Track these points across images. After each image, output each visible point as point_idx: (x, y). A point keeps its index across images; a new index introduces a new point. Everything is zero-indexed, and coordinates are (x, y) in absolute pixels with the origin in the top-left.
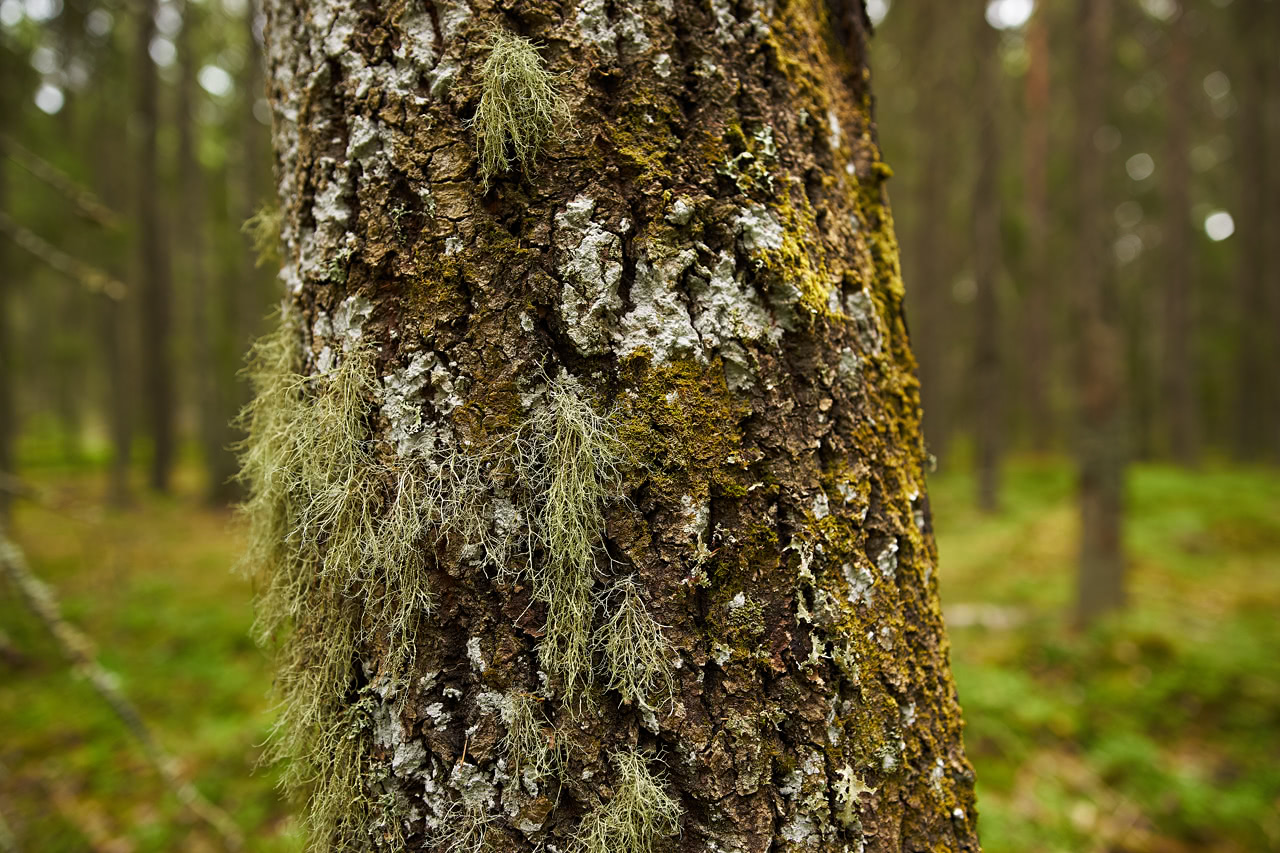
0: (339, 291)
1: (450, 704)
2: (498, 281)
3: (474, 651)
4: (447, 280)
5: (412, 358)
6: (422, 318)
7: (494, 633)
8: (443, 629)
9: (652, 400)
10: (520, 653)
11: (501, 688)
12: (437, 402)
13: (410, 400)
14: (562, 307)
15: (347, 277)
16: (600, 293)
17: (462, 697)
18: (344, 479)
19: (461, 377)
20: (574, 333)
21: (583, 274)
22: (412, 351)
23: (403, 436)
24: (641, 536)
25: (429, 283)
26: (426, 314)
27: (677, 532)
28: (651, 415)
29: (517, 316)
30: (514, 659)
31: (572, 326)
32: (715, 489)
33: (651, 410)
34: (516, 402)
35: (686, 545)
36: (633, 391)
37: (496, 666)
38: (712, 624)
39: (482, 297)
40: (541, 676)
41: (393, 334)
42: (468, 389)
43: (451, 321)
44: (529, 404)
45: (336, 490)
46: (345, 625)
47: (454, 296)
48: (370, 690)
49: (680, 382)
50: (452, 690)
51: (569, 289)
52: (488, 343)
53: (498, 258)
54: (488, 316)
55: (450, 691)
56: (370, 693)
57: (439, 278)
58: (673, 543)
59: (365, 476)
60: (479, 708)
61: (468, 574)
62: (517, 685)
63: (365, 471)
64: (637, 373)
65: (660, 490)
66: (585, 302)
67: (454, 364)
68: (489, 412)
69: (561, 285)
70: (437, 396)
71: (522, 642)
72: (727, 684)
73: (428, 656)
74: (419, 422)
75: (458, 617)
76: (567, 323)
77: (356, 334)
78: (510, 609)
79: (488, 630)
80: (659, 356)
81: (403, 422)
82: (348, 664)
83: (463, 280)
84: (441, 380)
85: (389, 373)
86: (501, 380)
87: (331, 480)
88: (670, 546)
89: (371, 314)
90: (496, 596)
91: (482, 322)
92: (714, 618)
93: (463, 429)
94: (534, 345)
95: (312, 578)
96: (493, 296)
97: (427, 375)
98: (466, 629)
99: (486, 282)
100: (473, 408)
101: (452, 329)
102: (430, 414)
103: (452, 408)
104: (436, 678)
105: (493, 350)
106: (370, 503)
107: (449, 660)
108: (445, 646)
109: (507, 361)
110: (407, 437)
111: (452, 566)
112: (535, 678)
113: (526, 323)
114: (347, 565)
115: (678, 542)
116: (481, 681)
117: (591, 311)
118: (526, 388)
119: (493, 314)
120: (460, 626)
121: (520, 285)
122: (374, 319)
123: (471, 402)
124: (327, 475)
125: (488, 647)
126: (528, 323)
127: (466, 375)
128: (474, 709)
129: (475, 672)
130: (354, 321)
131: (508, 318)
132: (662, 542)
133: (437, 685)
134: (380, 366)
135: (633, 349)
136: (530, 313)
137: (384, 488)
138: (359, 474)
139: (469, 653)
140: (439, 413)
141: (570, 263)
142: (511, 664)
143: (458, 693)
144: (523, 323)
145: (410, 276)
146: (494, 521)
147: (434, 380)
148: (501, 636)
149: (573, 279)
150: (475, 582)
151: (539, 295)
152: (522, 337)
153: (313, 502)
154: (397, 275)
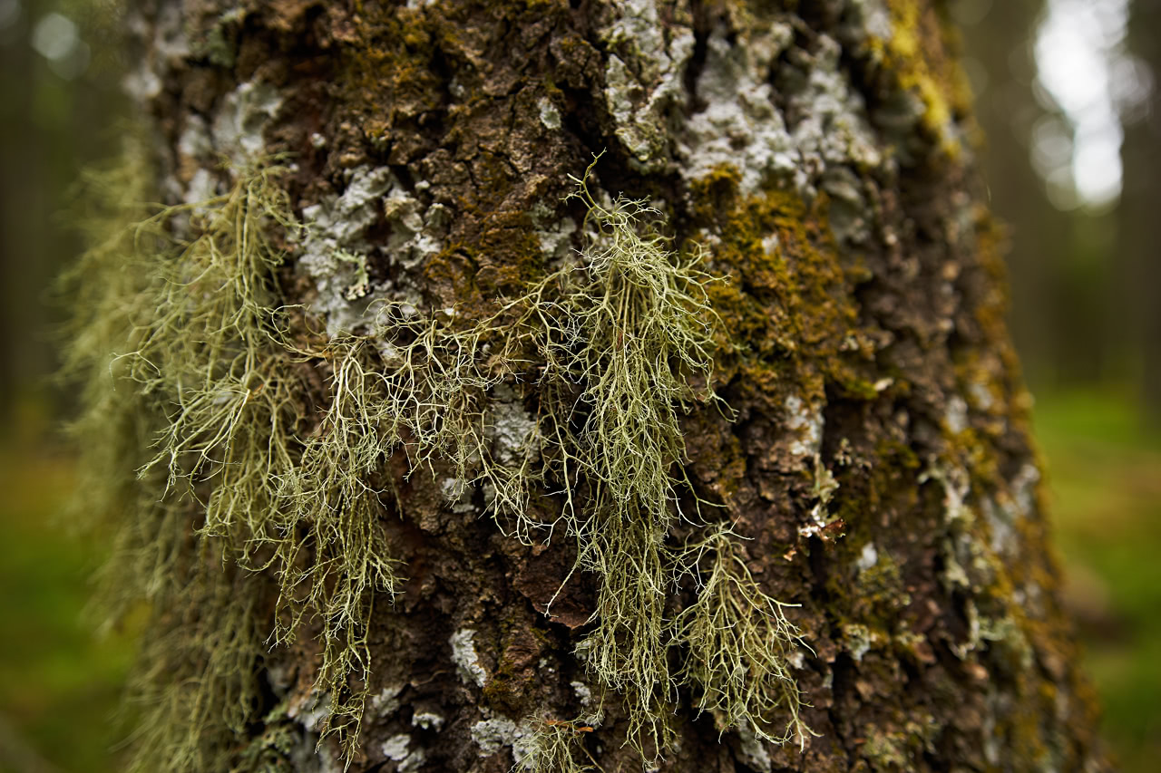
0: (224, 78)
1: (421, 738)
2: (498, 50)
3: (465, 651)
4: (412, 50)
5: (351, 177)
6: (369, 112)
7: (497, 622)
8: (409, 616)
9: (743, 246)
10: (544, 655)
11: (514, 712)
12: (393, 250)
13: (349, 244)
14: (606, 91)
15: (237, 53)
16: (663, 74)
17: (444, 726)
18: (239, 374)
19: (436, 205)
20: (625, 134)
21: (637, 44)
22: (352, 165)
23: (337, 303)
24: (730, 461)
25: (380, 54)
26: (376, 106)
27: (782, 453)
28: (742, 271)
29: (534, 105)
30: (533, 664)
31: (622, 124)
32: (832, 387)
33: (742, 262)
34: (532, 245)
35: (798, 474)
36: (713, 232)
37: (504, 677)
38: (837, 596)
39: (471, 76)
40: (578, 689)
41: (318, 140)
42: (448, 226)
43: (418, 115)
44: (552, 249)
45: (223, 391)
46: (241, 612)
47: (424, 75)
48: (285, 715)
49: (779, 221)
50: (427, 716)
51: (617, 65)
52: (482, 149)
53: (499, 13)
54: (483, 106)
55: (426, 717)
56: (285, 721)
57: (398, 46)
58: (778, 471)
59: (273, 368)
60: (477, 745)
61: (452, 526)
62: (539, 705)
63: (273, 361)
64: (717, 206)
65: (759, 388)
66: (640, 88)
67: (424, 184)
68: (486, 263)
69: (605, 59)
70: (394, 240)
71: (546, 636)
72: (863, 687)
73: (385, 661)
74: (364, 280)
75: (434, 596)
76: (614, 118)
77: (254, 144)
78: (526, 583)
79: (487, 617)
80: (750, 180)
81: (336, 280)
82: (246, 674)
83: (438, 50)
84: (403, 211)
85: (311, 202)
86: (506, 208)
87: (217, 375)
88: (773, 475)
89: (279, 112)
90: (501, 562)
91: (472, 116)
92: (841, 585)
93: (443, 290)
94: (561, 153)
95: (183, 535)
96: (490, 75)
97: (378, 205)
98: (450, 616)
99: (477, 52)
100: (458, 256)
101: (419, 129)
102: (383, 270)
103: (421, 256)
104: (399, 696)
105: (493, 161)
106: (282, 413)
107: (419, 667)
108: (414, 644)
109: (517, 178)
110: (344, 305)
111: (425, 514)
112: (566, 692)
113: (548, 114)
114: (246, 516)
115: (785, 470)
116: (477, 701)
117: (652, 100)
118: (548, 223)
119: (491, 104)
120: (438, 611)
121: (537, 55)
122: (285, 118)
123: (453, 246)
124: (210, 367)
125: (487, 645)
126: (551, 117)
127: (447, 202)
128: (466, 748)
129: (466, 686)
130: (250, 124)
131: (519, 107)
132: (762, 470)
133: (402, 707)
134: (297, 193)
135: (710, 167)
136: (555, 99)
137: (305, 390)
138: (264, 366)
139: (456, 655)
140: (398, 267)
141: (616, 25)
142: (529, 673)
143: (437, 720)
144: (543, 116)
145: (348, 44)
146: (496, 439)
147: (390, 210)
148: (510, 626)
149: (623, 48)
150: (466, 540)
151: (569, 72)
152: (541, 139)
153: (187, 411)
154: (325, 43)
